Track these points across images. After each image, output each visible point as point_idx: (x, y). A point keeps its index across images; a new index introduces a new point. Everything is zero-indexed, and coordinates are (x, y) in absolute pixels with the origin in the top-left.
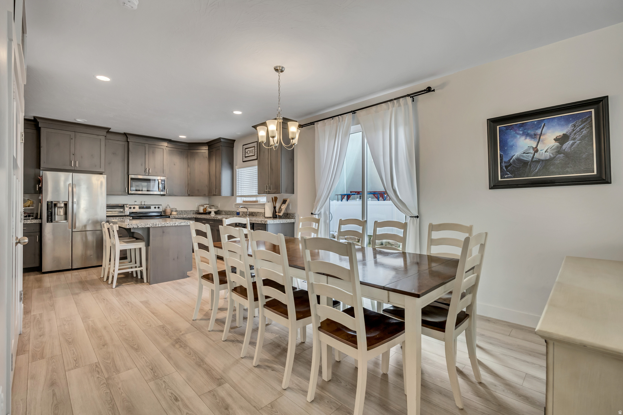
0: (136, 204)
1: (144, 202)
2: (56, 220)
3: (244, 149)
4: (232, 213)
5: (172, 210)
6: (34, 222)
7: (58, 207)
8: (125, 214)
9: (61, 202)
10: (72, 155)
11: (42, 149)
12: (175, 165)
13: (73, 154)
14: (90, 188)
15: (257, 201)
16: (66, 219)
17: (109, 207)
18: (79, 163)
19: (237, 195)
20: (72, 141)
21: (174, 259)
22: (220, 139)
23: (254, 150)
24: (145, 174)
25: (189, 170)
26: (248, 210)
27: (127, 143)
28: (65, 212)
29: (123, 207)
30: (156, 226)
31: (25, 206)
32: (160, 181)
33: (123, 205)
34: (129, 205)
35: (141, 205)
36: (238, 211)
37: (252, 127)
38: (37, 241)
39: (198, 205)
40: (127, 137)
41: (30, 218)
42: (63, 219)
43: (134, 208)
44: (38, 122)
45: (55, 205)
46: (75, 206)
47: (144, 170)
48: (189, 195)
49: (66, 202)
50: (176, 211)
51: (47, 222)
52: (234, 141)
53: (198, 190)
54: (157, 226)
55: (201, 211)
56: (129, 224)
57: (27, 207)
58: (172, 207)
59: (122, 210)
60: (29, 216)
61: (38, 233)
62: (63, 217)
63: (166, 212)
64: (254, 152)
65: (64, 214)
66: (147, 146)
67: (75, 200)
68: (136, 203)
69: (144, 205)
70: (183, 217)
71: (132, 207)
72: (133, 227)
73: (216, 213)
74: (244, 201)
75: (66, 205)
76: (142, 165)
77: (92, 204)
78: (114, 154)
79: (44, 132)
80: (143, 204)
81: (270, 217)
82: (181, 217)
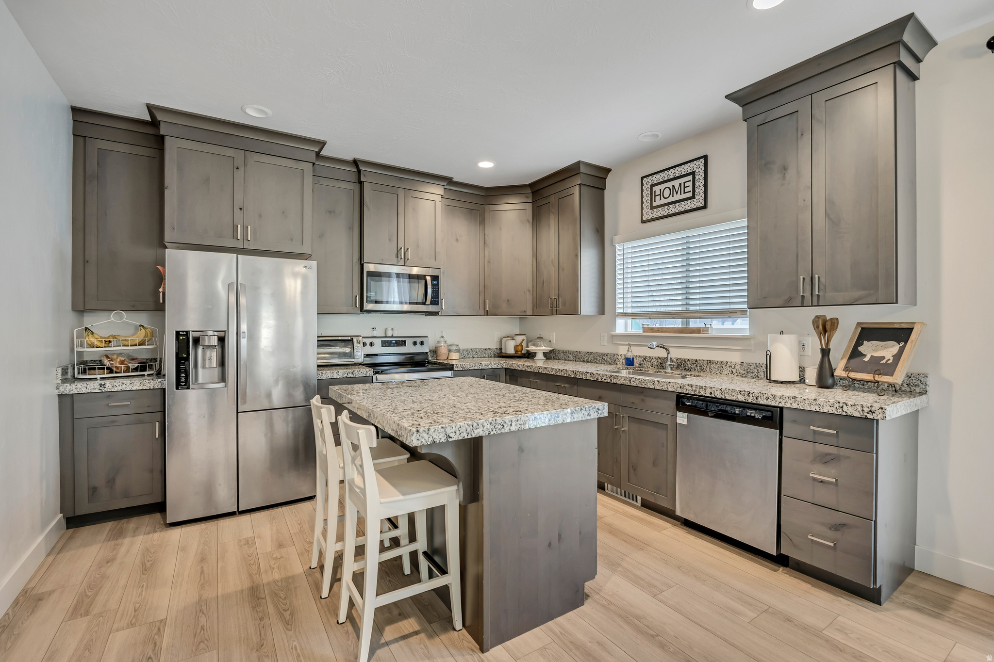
0: (375, 335)
1: (392, 329)
2: (200, 380)
3: (647, 187)
4: (599, 358)
5: (450, 348)
6: (149, 385)
7: (203, 346)
8: (356, 361)
9: (211, 333)
10: (237, 210)
11: (167, 193)
12: (457, 240)
13: (241, 209)
14: (279, 296)
15: (706, 329)
16: (223, 378)
17: (324, 342)
18: (254, 232)
19: (619, 311)
20: (239, 174)
21: (550, 545)
22: (578, 163)
23: (690, 184)
24: (398, 262)
25: (487, 253)
26: (668, 353)
27: (358, 186)
28: (221, 359)
29: (348, 341)
30: (503, 431)
31: (133, 343)
32: (428, 278)
33: (349, 338)
34: (363, 337)
35: (386, 337)
36: (629, 355)
37: (726, 97)
38: (157, 436)
39: (500, 336)
40: (359, 171)
41: (146, 373)
42: (216, 380)
43: (372, 344)
44: (159, 122)
45: (197, 341)
46: (244, 342)
47: (396, 252)
48: (487, 314)
49: (222, 334)
50: (458, 351)
51: (177, 388)
52: (608, 171)
53: (508, 301)
54: (507, 429)
55: (511, 351)
56: (418, 431)
57: (136, 345)
58: (449, 342)
59: (348, 350)
60: (143, 369)
61: (159, 416)
62: (216, 372)
63: (439, 352)
64: (690, 189)
65: (219, 366)
66: (401, 193)
67: (244, 327)
68: (375, 333)
69: (392, 337)
70: (481, 367)
71: (368, 341)
72: (431, 439)
73: (548, 356)
74: (645, 330)
75: (222, 340)
76: (390, 240)
77: (284, 337)
78: (330, 212)
79: (171, 146)
80: (389, 334)
81: (793, 383)
82: (476, 368)
